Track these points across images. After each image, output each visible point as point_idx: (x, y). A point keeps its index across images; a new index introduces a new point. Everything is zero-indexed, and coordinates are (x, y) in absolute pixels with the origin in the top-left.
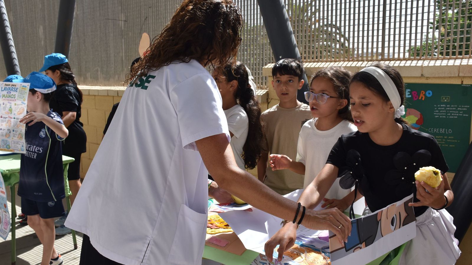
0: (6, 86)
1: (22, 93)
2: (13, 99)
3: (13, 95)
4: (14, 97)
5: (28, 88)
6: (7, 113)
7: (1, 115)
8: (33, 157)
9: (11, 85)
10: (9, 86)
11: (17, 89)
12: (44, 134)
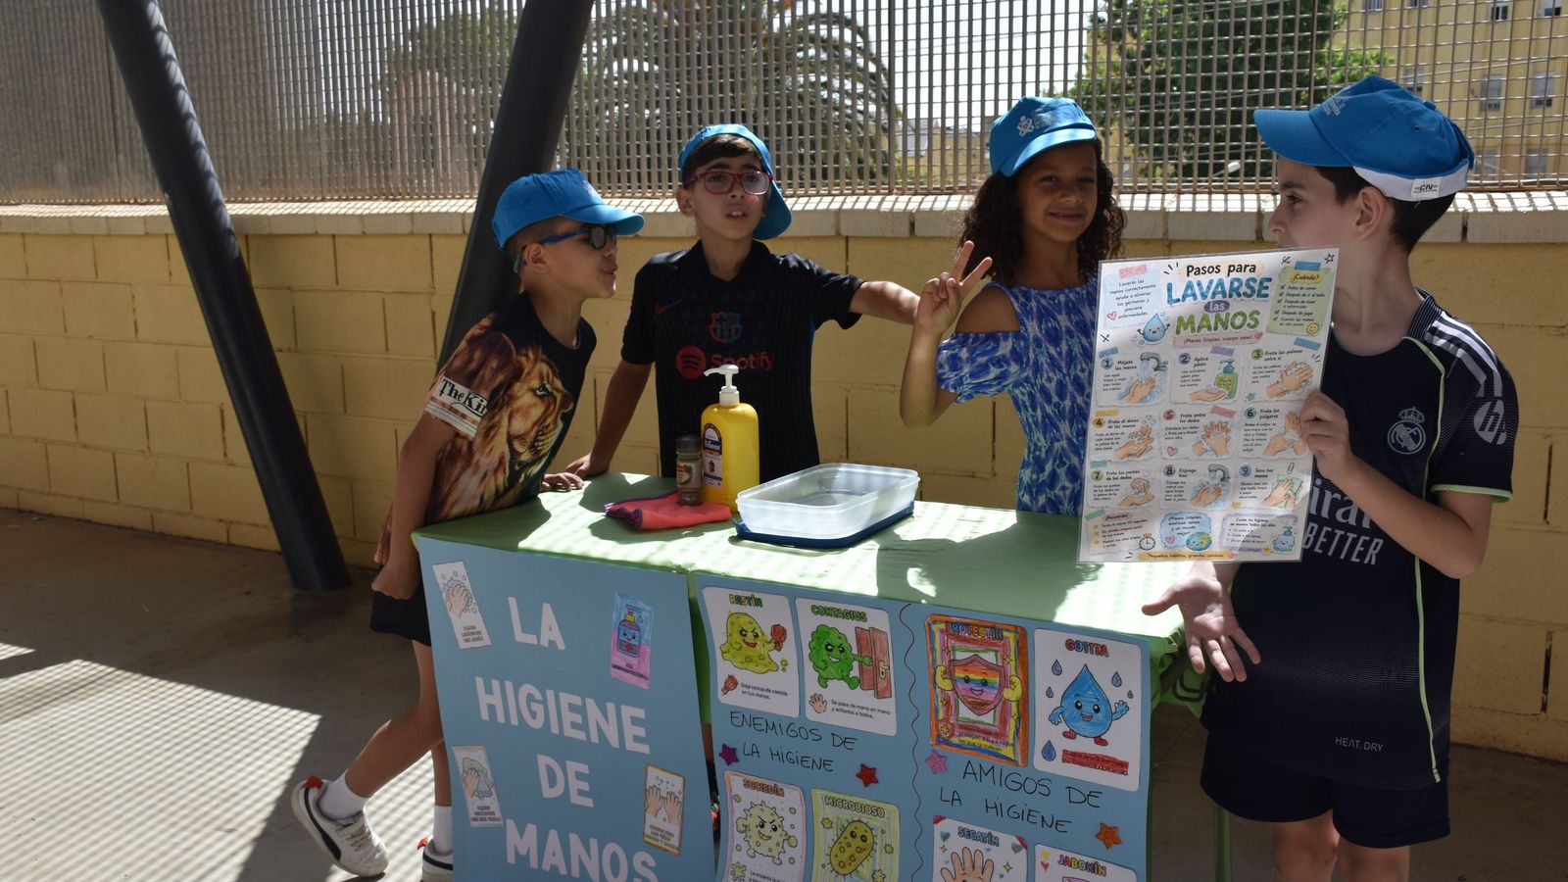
0: (1194, 279)
1: (1295, 299)
2: (1245, 331)
3: (1243, 314)
4: (1249, 321)
5: (1328, 270)
6: (1206, 395)
7: (1167, 409)
8: (1362, 555)
9: (1224, 270)
10: (1215, 277)
11: (1265, 284)
12: (1416, 438)
